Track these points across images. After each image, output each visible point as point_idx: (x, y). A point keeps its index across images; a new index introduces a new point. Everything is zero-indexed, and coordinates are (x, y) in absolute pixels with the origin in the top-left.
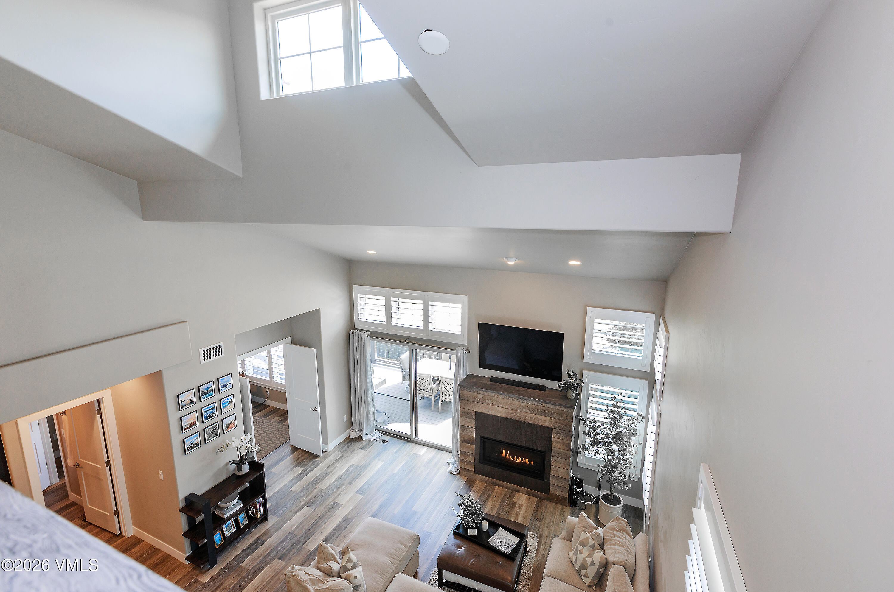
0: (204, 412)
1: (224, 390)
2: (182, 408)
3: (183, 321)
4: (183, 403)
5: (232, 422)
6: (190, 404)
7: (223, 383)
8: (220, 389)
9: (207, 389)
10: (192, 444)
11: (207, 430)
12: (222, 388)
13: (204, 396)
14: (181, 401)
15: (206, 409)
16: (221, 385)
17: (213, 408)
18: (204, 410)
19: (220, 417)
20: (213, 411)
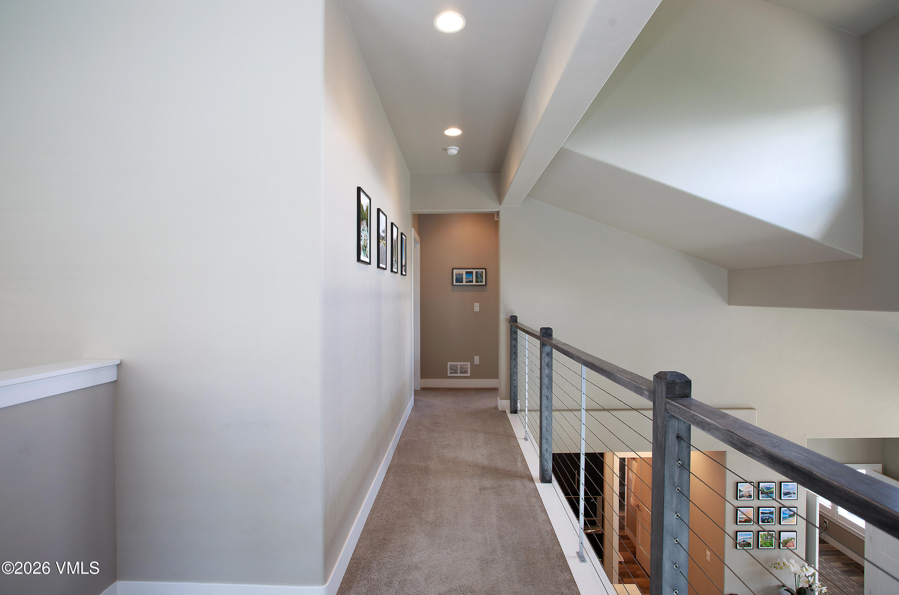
0: (761, 512)
1: (786, 497)
2: (740, 498)
3: (752, 407)
4: (742, 493)
5: (791, 540)
6: (747, 497)
7: (786, 490)
8: (782, 495)
9: (768, 488)
10: (744, 541)
11: (762, 535)
12: (786, 494)
13: (764, 495)
14: (740, 490)
15: (763, 510)
16: (784, 491)
17: (772, 513)
18: (761, 510)
19: (777, 528)
20: (771, 516)
